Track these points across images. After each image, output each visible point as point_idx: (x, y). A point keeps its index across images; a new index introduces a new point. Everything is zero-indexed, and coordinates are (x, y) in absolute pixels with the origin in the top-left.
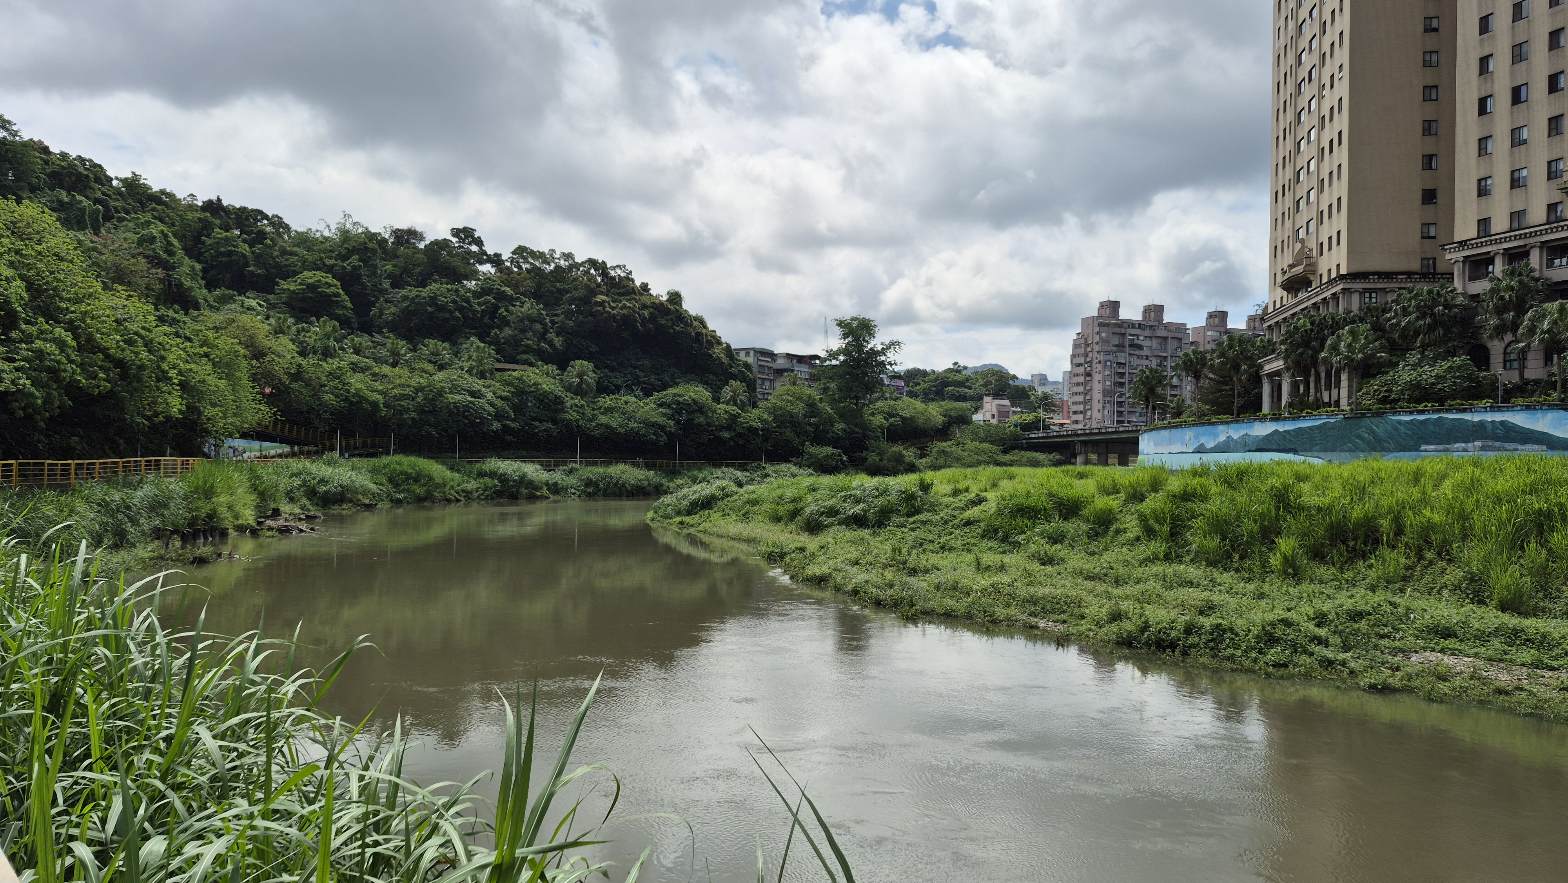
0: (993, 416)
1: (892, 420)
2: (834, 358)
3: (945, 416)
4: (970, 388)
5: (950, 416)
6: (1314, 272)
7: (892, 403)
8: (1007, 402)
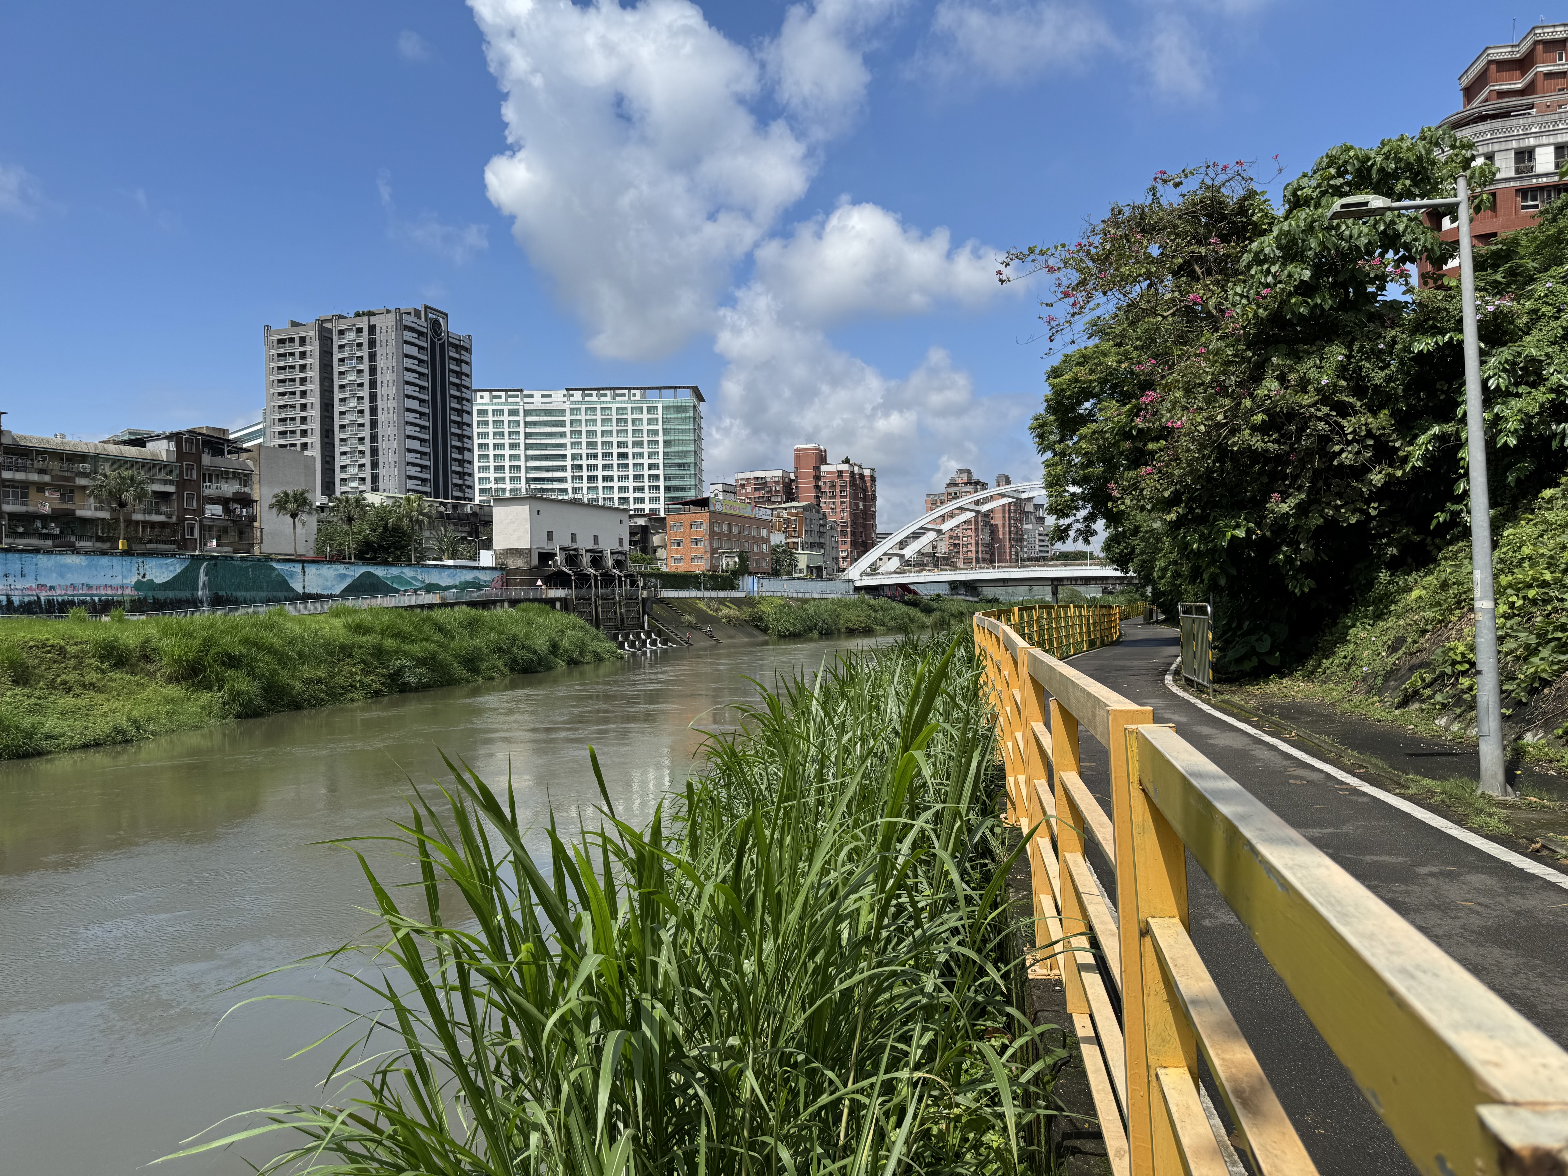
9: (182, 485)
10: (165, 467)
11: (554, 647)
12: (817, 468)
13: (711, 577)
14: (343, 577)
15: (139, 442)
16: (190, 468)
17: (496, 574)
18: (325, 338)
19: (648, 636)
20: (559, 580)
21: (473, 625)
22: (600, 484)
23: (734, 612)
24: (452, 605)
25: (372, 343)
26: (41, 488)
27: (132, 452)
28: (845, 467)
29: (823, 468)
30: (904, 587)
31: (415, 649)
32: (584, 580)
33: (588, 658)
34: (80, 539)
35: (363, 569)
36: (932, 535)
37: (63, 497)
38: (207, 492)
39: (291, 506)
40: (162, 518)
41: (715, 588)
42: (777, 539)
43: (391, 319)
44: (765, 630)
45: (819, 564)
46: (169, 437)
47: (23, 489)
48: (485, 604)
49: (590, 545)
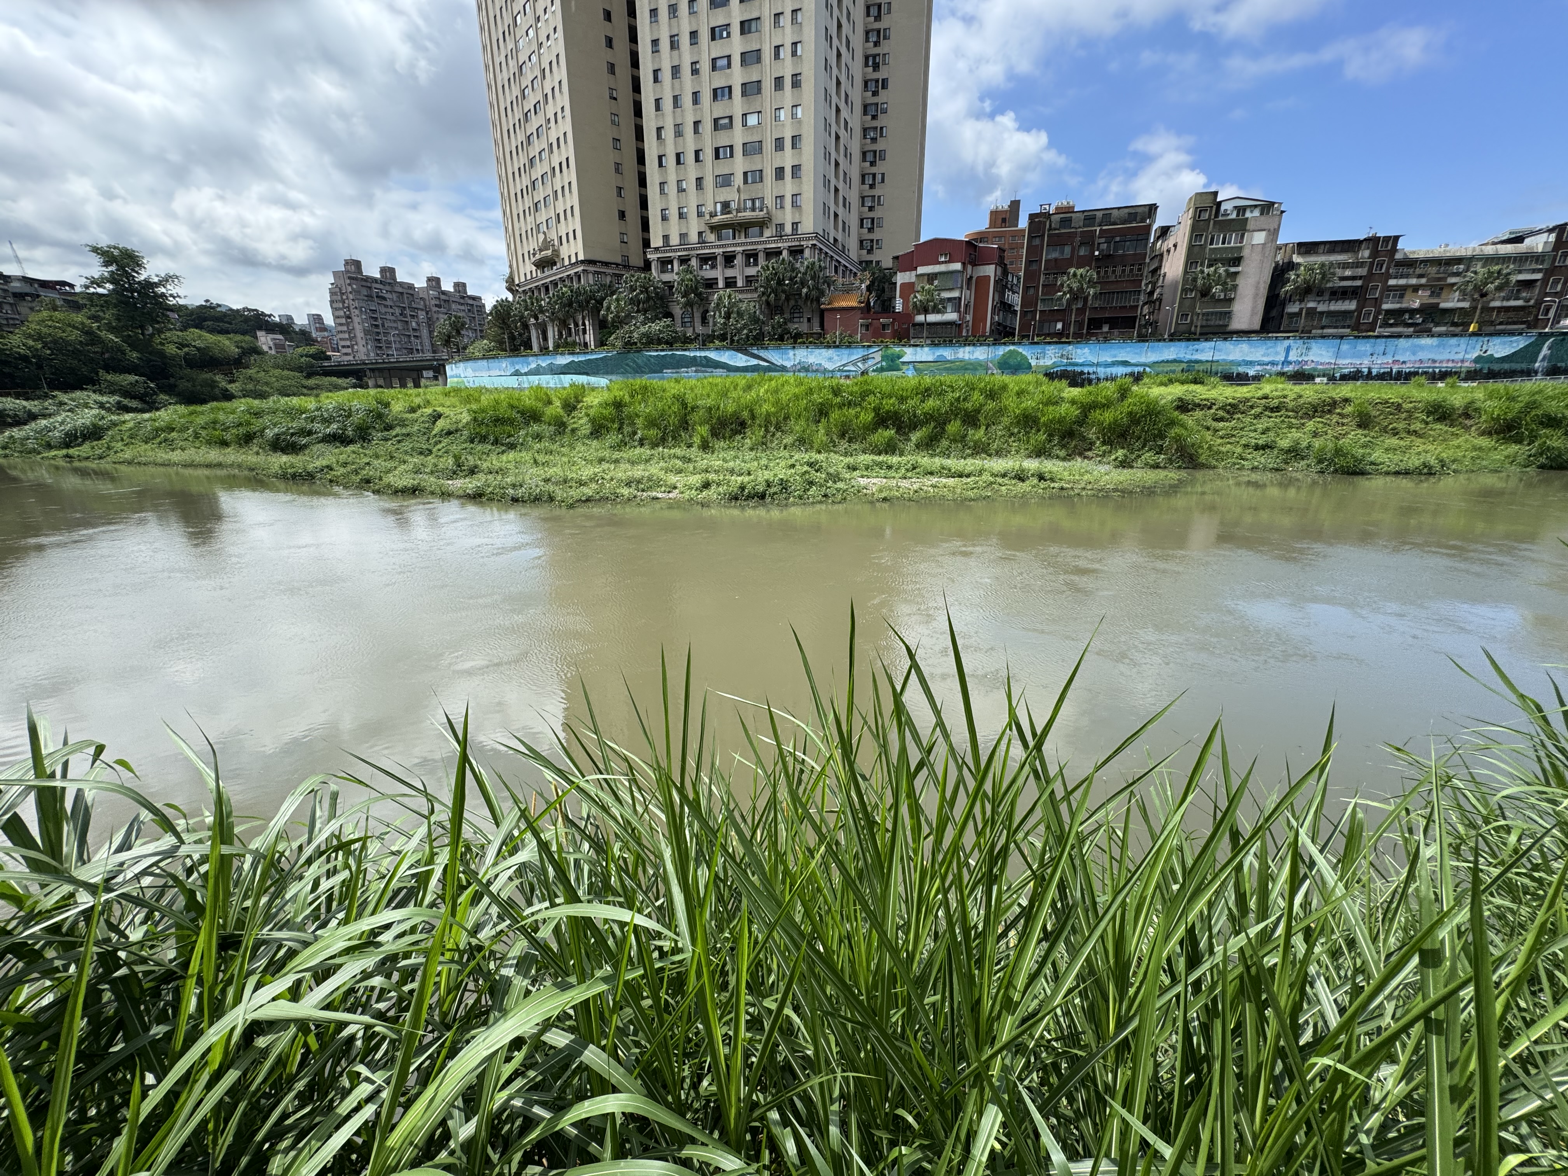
0: (270, 348)
1: (186, 349)
2: (99, 286)
3: (238, 347)
4: (230, 324)
5: (242, 347)
6: (558, 256)
7: (180, 333)
8: (281, 337)
9: (1550, 271)
10: (1537, 258)
15: (1519, 239)
16: (1565, 255)
27: (1509, 248)
40: (1520, 303)
46: (1550, 231)
47: (1401, 291)
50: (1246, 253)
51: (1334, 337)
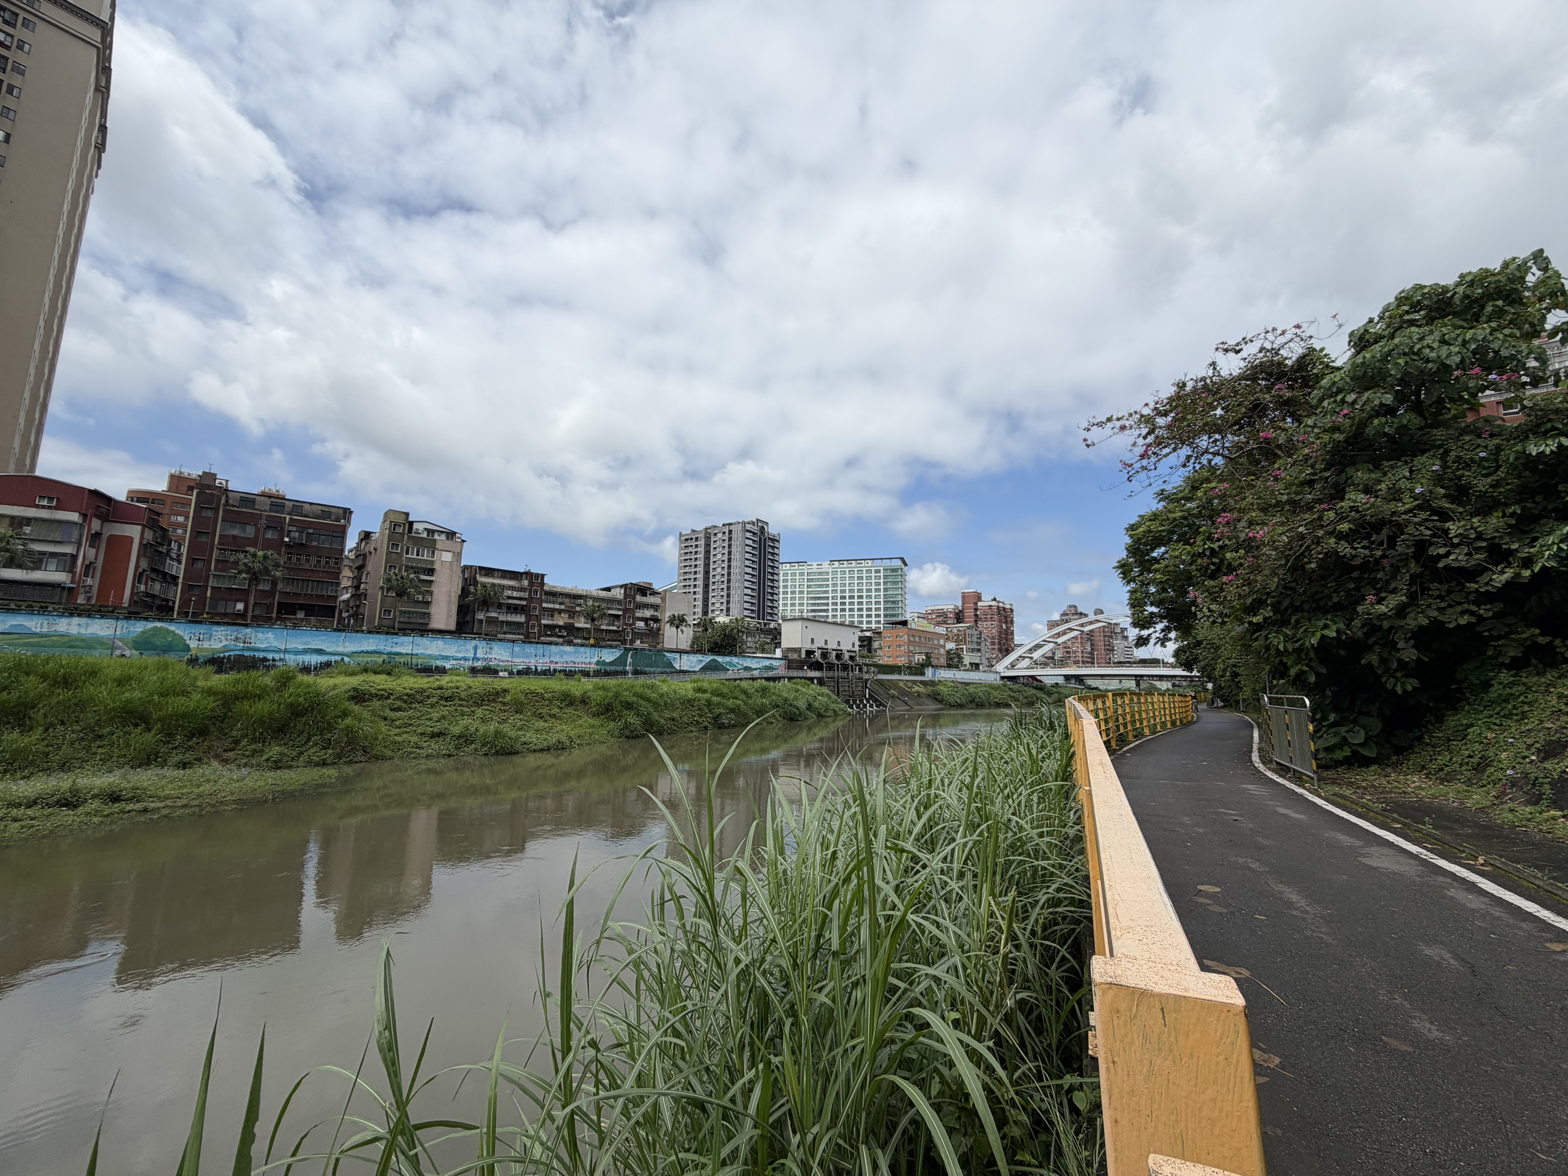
9: (626, 611)
10: (619, 602)
11: (810, 707)
12: (976, 604)
13: (908, 667)
14: (701, 661)
15: (608, 589)
16: (630, 602)
17: (783, 662)
18: (708, 538)
19: (868, 701)
20: (817, 666)
21: (764, 691)
22: (847, 613)
23: (921, 689)
24: (757, 679)
25: (730, 539)
26: (560, 611)
27: (604, 594)
28: (994, 603)
29: (980, 604)
30: (1033, 677)
31: (730, 703)
32: (831, 667)
33: (830, 713)
34: (576, 638)
35: (712, 657)
36: (1051, 645)
37: (570, 617)
38: (637, 615)
39: (676, 622)
40: (615, 628)
41: (910, 674)
42: (951, 646)
43: (740, 527)
44: (941, 702)
45: (977, 661)
46: (621, 586)
47: (552, 612)
48: (774, 679)
49: (835, 646)
50: (437, 566)
51: (509, 641)
